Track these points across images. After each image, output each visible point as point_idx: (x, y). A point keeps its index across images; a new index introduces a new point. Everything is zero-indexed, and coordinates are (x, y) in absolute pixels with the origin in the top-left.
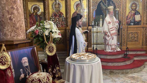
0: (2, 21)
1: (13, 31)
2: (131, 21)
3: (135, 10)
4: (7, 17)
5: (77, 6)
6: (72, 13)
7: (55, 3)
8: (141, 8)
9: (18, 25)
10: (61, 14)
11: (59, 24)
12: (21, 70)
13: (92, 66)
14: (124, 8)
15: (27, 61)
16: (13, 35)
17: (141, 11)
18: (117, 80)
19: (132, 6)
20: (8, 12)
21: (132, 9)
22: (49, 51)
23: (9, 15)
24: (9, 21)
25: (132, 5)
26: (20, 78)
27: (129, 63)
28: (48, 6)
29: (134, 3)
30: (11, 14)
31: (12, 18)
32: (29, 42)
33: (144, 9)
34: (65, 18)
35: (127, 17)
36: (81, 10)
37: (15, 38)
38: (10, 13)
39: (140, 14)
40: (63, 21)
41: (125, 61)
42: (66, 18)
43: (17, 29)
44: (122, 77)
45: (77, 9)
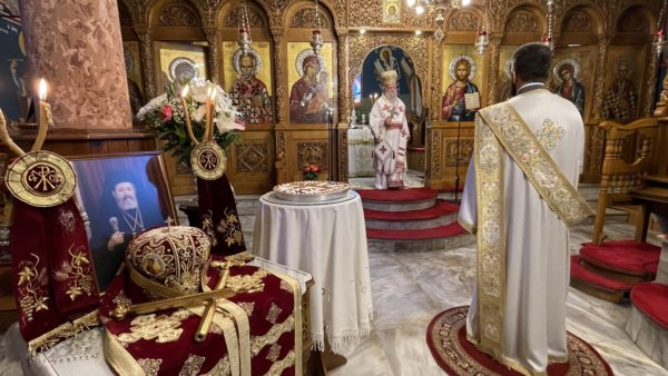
0: (48, 65)
1: (84, 99)
2: (453, 109)
3: (465, 79)
4: (65, 54)
5: (307, 61)
6: (291, 85)
7: (240, 52)
8: (480, 73)
9: (102, 82)
10: (260, 84)
11: (252, 115)
12: (114, 219)
13: (335, 212)
14: (436, 73)
15: (132, 193)
16: (84, 112)
17: (480, 83)
18: (413, 265)
19: (456, 69)
20: (66, 38)
21: (457, 76)
22: (204, 165)
23: (70, 47)
24: (70, 67)
25: (458, 65)
26: (110, 244)
27: (449, 223)
28: (221, 62)
29: (462, 61)
30: (76, 47)
31: (81, 58)
32: (140, 139)
33: (490, 76)
34: (270, 98)
35: (445, 98)
36: (316, 74)
37: (94, 123)
38: (74, 42)
39: (477, 90)
40: (264, 105)
41: (437, 217)
42: (275, 98)
43: (101, 94)
44: (427, 259)
45: (305, 72)
